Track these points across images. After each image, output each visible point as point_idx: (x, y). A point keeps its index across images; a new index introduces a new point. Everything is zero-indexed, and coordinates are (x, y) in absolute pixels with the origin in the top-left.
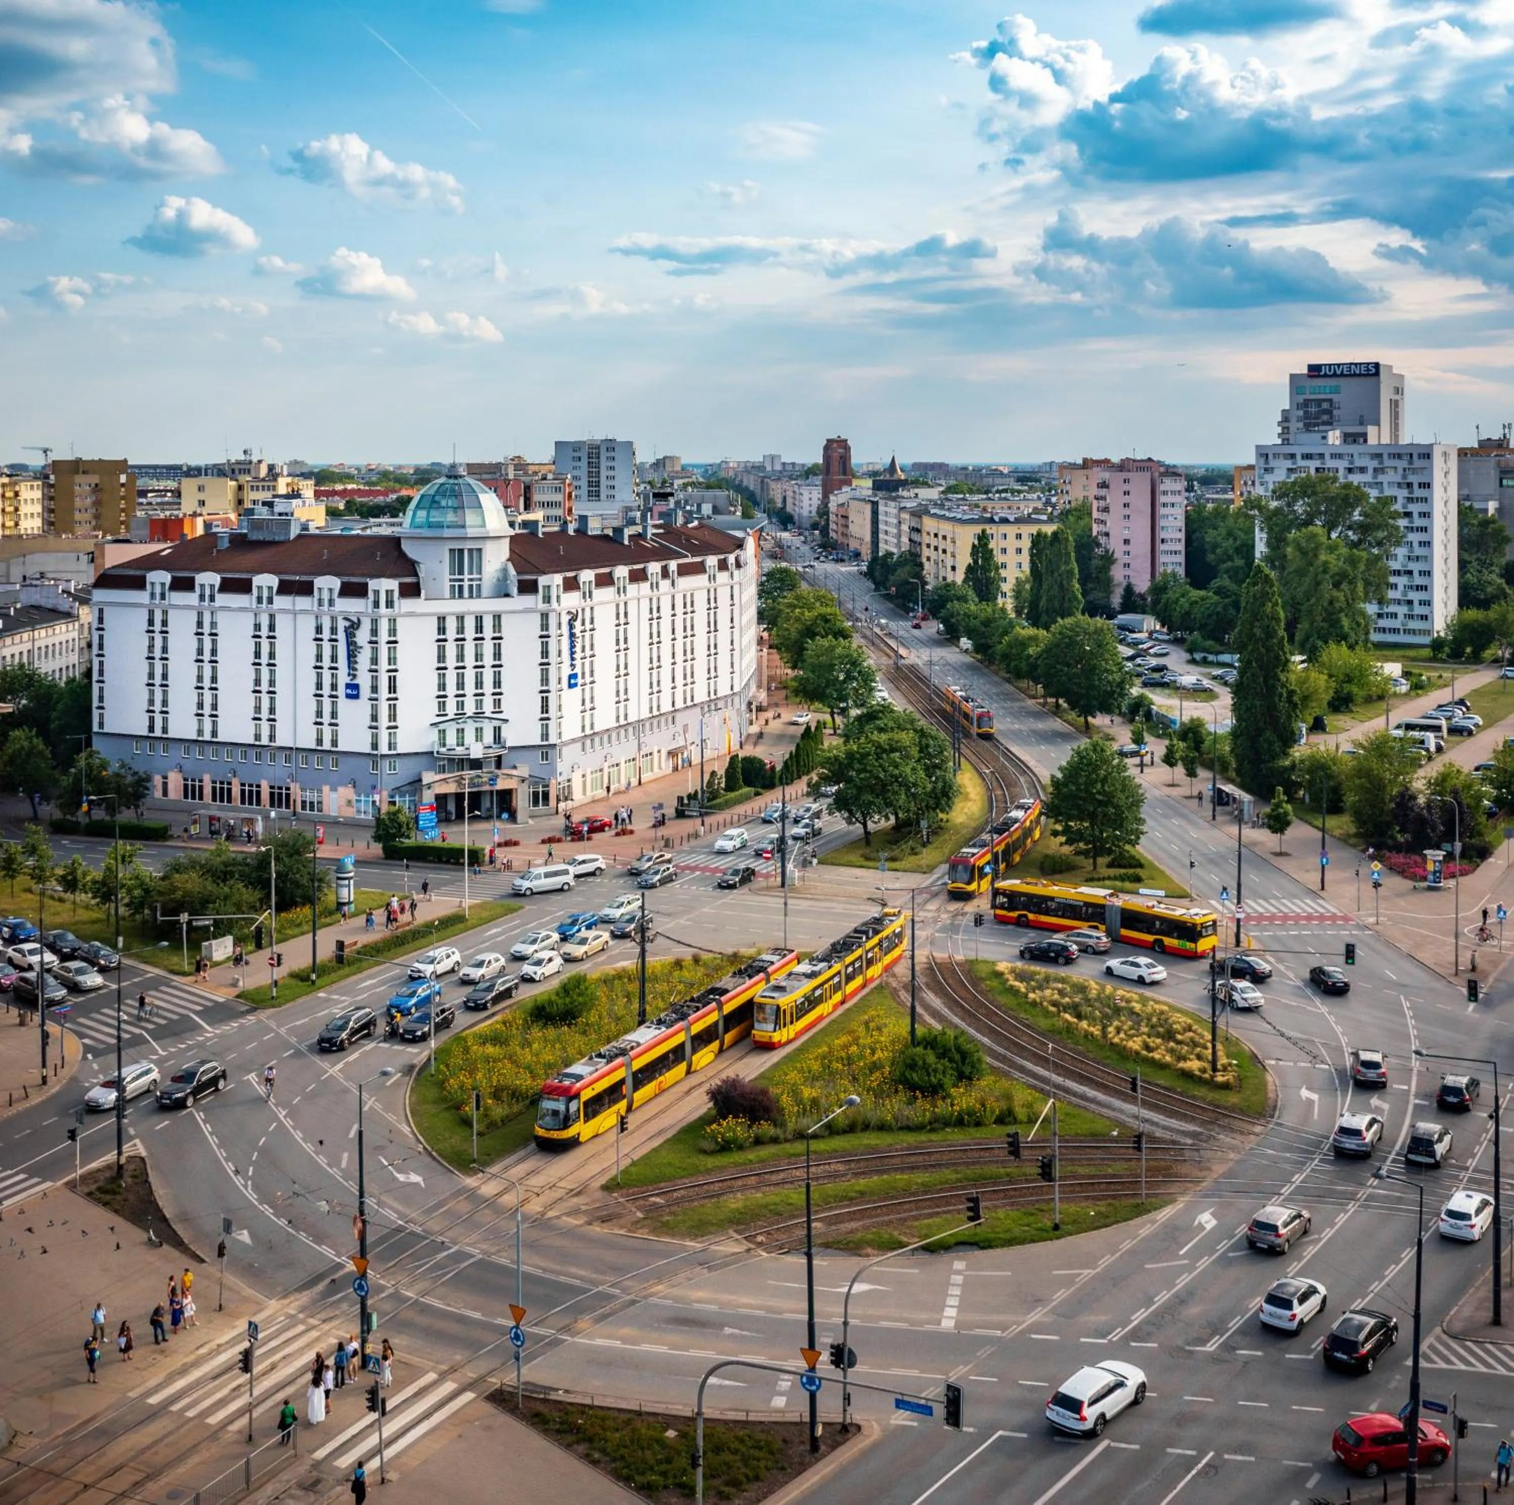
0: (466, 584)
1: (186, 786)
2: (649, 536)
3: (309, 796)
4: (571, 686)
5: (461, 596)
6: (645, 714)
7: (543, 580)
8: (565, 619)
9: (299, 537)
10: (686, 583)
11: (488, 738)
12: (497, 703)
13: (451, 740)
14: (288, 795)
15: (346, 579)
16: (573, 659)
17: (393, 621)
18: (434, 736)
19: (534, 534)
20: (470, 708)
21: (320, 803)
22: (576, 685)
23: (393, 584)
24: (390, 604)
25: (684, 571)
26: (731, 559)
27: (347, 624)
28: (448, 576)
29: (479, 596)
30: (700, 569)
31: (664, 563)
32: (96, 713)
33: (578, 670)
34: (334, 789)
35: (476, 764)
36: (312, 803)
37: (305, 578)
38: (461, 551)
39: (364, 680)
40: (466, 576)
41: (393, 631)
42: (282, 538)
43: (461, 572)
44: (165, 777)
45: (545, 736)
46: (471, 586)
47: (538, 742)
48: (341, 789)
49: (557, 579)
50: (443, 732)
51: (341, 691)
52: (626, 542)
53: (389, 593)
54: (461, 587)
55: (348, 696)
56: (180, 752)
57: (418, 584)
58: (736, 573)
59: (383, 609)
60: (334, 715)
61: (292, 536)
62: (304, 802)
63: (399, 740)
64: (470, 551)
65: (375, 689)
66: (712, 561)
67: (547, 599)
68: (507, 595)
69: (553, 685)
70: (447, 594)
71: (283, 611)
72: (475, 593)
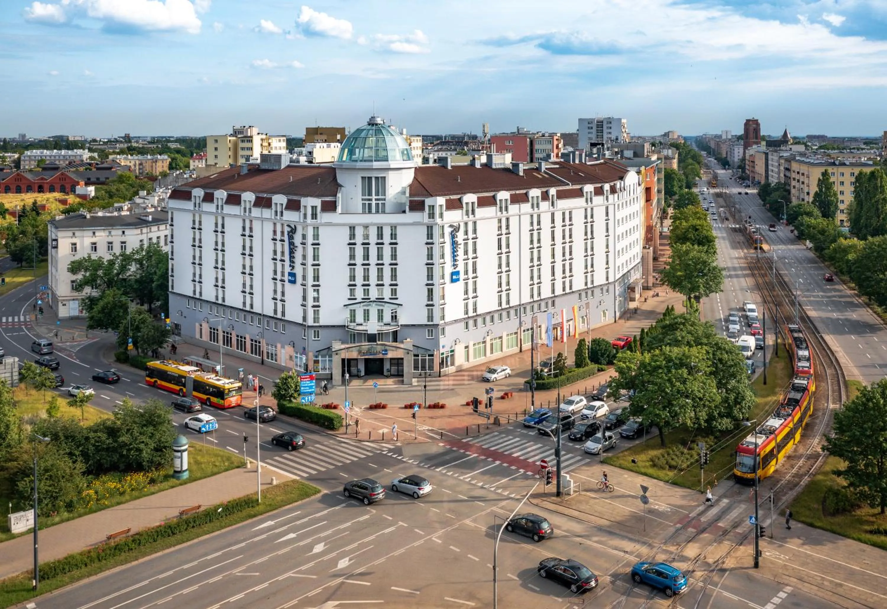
0: (374, 203)
1: (211, 332)
2: (543, 169)
3: (272, 350)
4: (453, 281)
5: (370, 212)
6: (526, 299)
7: (429, 201)
8: (448, 231)
9: (289, 166)
10: (564, 204)
11: (387, 318)
12: (394, 292)
13: (360, 318)
14: (260, 346)
15: (291, 197)
16: (455, 260)
17: (316, 229)
18: (347, 314)
19: (445, 167)
20: (374, 294)
21: (276, 355)
22: (458, 280)
23: (317, 202)
24: (314, 216)
25: (561, 195)
26: (607, 187)
27: (289, 229)
28: (360, 197)
29: (384, 212)
30: (579, 193)
31: (544, 190)
32: (170, 278)
33: (461, 268)
34: (283, 347)
35: (372, 338)
36: (272, 354)
37: (269, 196)
38: (370, 178)
39: (298, 270)
40: (374, 197)
41: (316, 236)
42: (277, 168)
43: (370, 194)
44: (201, 326)
45: (430, 317)
46: (377, 205)
47: (425, 322)
48: (286, 347)
49: (441, 201)
50: (353, 312)
51: (286, 278)
52: (521, 174)
53: (314, 208)
54: (370, 205)
55: (290, 281)
56: (206, 309)
57: (335, 202)
58: (611, 197)
59: (309, 220)
60: (283, 294)
61: (283, 167)
62: (268, 353)
63: (321, 316)
64: (377, 178)
65: (304, 278)
66: (589, 188)
67: (432, 215)
68: (404, 212)
69: (437, 280)
70: (360, 210)
71: (257, 218)
72: (381, 209)
